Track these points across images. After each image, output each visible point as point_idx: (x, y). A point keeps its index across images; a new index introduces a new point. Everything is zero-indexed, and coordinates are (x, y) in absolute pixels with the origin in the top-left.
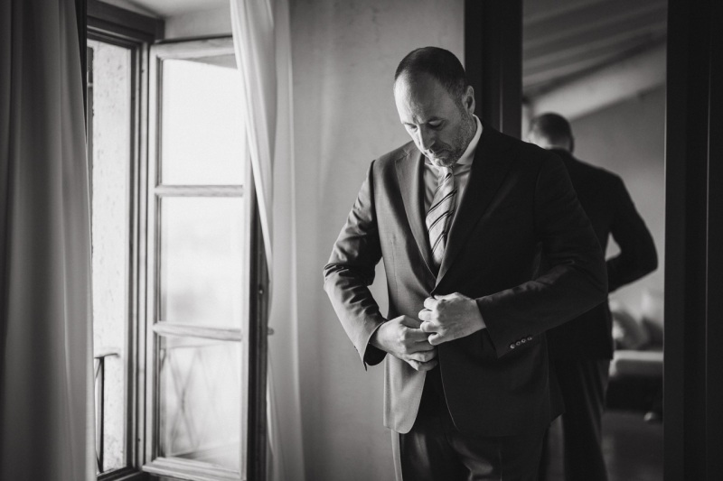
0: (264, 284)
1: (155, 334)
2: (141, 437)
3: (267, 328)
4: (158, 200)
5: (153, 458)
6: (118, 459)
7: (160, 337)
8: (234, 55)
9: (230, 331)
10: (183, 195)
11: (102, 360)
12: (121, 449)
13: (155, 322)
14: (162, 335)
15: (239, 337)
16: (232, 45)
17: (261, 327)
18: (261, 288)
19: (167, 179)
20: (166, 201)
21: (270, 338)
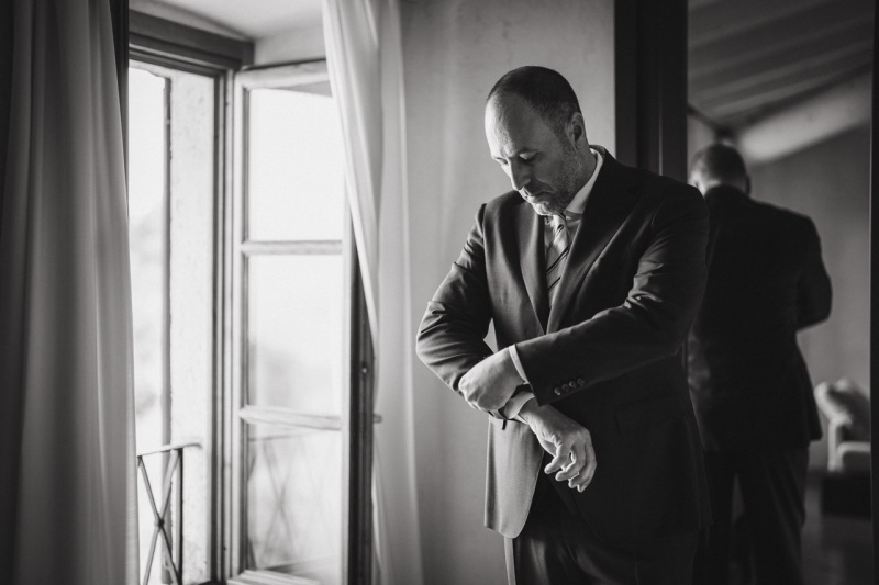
0: (368, 360)
1: (242, 421)
2: (227, 545)
3: (372, 415)
4: (245, 259)
5: (241, 571)
6: (201, 571)
7: (248, 425)
8: (328, 82)
9: (328, 418)
10: (272, 253)
11: (180, 451)
12: (205, 559)
13: (242, 406)
14: (250, 422)
15: (338, 426)
16: (326, 70)
17: (364, 414)
18: (365, 365)
19: (256, 233)
20: (253, 261)
21: (377, 427)
